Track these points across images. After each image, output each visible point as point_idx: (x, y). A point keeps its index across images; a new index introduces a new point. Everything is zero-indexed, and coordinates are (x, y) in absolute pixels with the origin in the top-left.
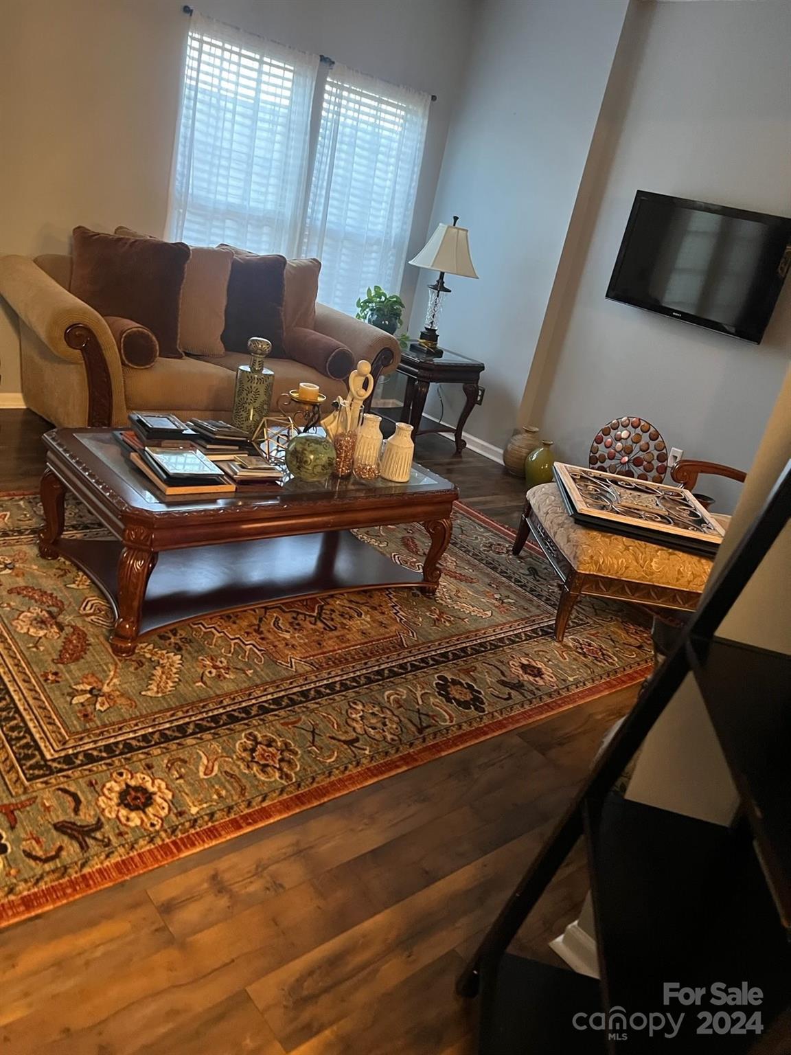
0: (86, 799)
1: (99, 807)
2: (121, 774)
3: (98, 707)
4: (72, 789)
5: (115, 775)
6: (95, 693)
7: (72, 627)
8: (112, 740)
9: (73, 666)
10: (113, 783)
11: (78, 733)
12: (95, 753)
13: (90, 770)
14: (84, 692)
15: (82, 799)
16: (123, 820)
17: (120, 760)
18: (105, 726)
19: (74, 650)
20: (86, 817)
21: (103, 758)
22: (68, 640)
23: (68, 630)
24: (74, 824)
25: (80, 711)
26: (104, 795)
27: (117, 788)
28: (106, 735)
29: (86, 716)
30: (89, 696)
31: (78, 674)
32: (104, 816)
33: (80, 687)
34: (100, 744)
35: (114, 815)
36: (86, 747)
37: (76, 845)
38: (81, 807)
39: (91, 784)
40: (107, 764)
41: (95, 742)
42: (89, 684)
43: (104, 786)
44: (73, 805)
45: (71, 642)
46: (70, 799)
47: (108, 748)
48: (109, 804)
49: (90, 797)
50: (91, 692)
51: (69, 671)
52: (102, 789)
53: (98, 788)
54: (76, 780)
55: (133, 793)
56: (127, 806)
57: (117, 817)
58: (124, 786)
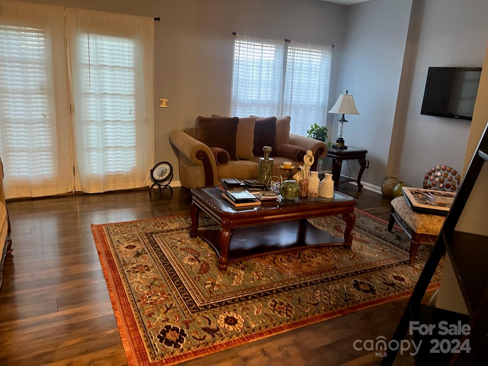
0: (213, 320)
1: (218, 323)
2: (225, 312)
3: (215, 289)
4: (208, 316)
5: (222, 313)
6: (213, 284)
7: (203, 261)
8: (221, 301)
9: (205, 275)
10: (222, 315)
11: (208, 298)
12: (215, 305)
13: (213, 311)
14: (209, 284)
15: (211, 320)
16: (227, 328)
17: (224, 308)
18: (217, 295)
19: (205, 269)
20: (213, 326)
21: (217, 307)
22: (202, 266)
23: (202, 262)
24: (209, 328)
25: (208, 290)
26: (219, 319)
27: (224, 317)
28: (218, 299)
29: (210, 292)
30: (211, 285)
31: (206, 277)
32: (220, 326)
33: (208, 282)
34: (216, 302)
35: (223, 326)
36: (211, 303)
37: (210, 335)
38: (212, 323)
39: (214, 315)
40: (219, 309)
41: (214, 301)
42: (211, 281)
43: (219, 316)
44: (208, 322)
45: (203, 266)
46: (207, 320)
47: (219, 303)
48: (221, 322)
49: (214, 320)
50: (212, 284)
51: (204, 277)
52: (218, 317)
53: (217, 317)
54: (208, 314)
55: (230, 319)
56: (228, 323)
57: (224, 327)
58: (226, 317)
